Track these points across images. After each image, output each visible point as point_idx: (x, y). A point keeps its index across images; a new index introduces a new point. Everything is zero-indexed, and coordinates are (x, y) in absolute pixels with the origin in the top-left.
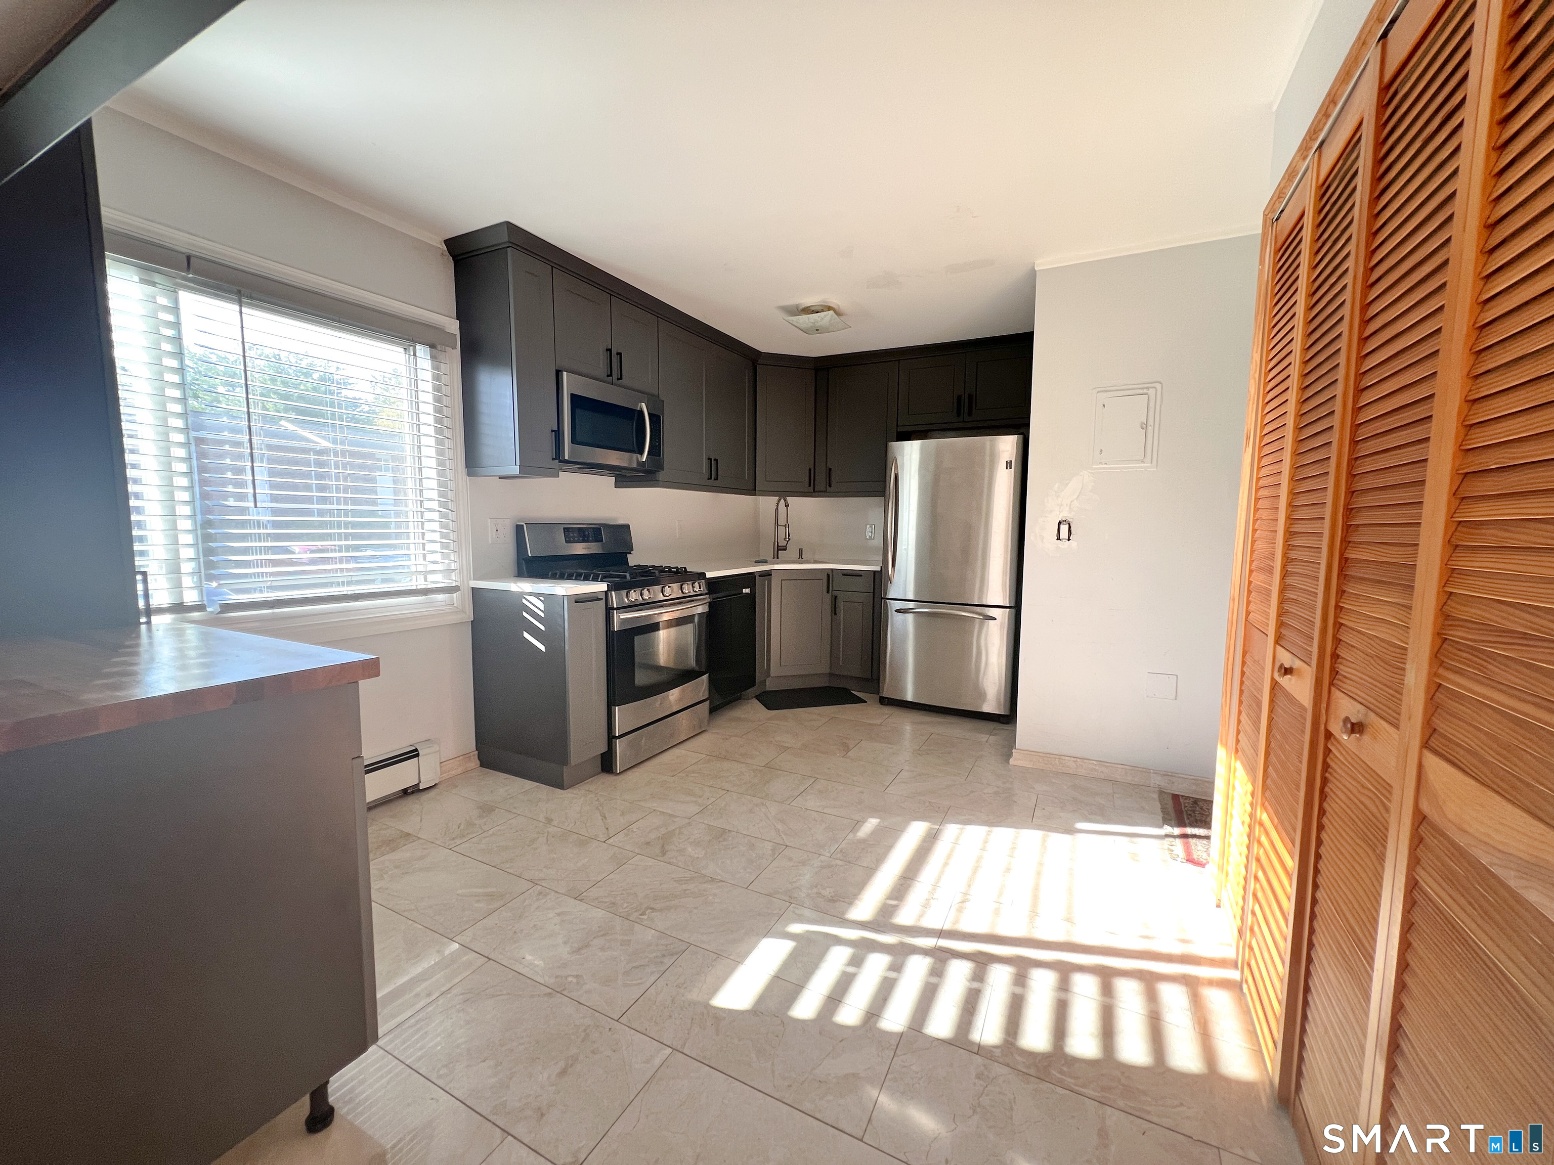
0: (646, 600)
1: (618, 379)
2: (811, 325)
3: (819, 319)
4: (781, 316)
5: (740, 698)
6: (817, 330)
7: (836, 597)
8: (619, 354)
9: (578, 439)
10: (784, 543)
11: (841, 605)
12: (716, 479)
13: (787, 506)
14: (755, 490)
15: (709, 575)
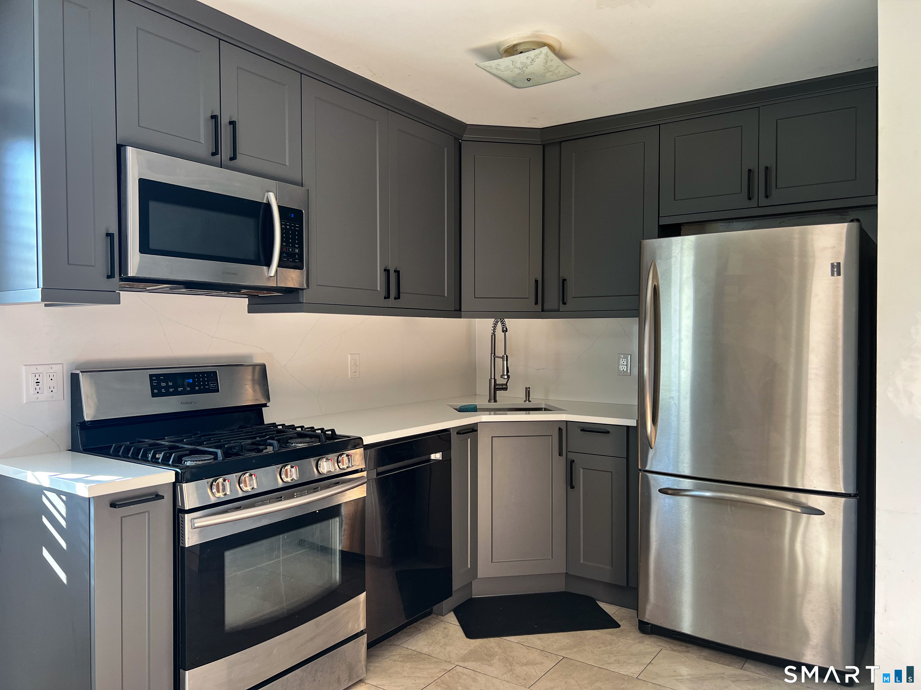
0: (246, 492)
1: (232, 159)
2: (517, 71)
3: (528, 62)
4: (474, 60)
5: (430, 613)
6: (529, 80)
7: (573, 461)
8: (233, 123)
9: (153, 245)
10: (504, 382)
11: (580, 475)
12: (398, 297)
13: (505, 331)
14: (460, 310)
15: (367, 440)
